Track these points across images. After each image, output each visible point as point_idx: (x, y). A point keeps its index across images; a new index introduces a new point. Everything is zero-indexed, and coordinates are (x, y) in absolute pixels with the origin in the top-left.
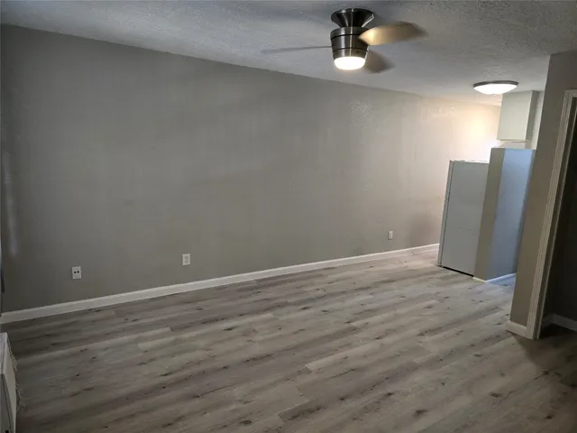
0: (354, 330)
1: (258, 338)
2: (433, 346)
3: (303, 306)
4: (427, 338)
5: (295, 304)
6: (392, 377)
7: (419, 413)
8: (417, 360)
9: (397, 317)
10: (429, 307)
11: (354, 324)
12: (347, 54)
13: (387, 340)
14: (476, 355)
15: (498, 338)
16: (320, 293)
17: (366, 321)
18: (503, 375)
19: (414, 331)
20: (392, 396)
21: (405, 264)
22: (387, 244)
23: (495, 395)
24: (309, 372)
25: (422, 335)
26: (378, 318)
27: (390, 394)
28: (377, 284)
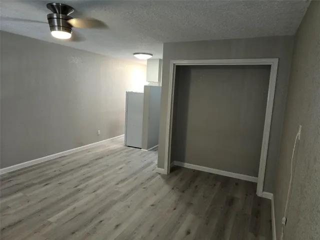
0: (79, 190)
1: (12, 211)
2: (123, 189)
3: (45, 183)
4: (120, 186)
5: (40, 183)
6: (101, 212)
7: (117, 226)
8: (115, 198)
9: (104, 177)
10: (121, 168)
11: (79, 187)
12: (59, 29)
13: (99, 192)
14: (144, 188)
15: (153, 177)
16: (57, 173)
17: (86, 183)
18: (155, 195)
19: (113, 183)
20: (103, 222)
21: (108, 147)
22: (98, 138)
23: (152, 205)
24: (50, 223)
25: (118, 184)
26: (93, 180)
27: (101, 221)
28: (92, 162)
